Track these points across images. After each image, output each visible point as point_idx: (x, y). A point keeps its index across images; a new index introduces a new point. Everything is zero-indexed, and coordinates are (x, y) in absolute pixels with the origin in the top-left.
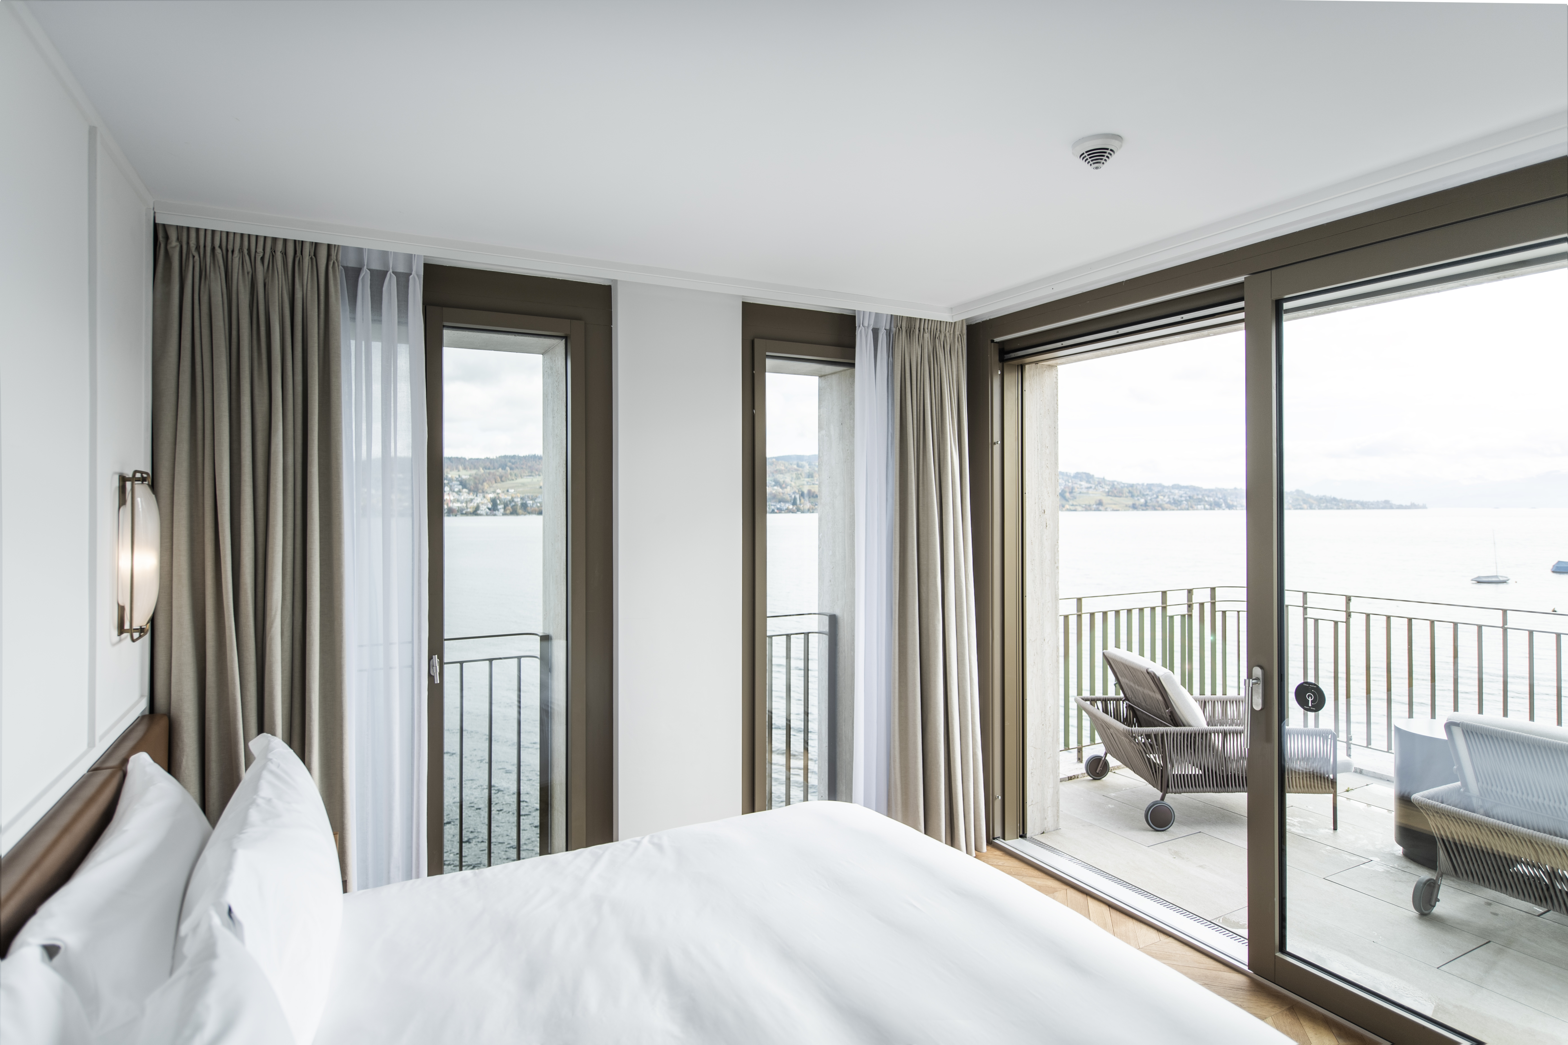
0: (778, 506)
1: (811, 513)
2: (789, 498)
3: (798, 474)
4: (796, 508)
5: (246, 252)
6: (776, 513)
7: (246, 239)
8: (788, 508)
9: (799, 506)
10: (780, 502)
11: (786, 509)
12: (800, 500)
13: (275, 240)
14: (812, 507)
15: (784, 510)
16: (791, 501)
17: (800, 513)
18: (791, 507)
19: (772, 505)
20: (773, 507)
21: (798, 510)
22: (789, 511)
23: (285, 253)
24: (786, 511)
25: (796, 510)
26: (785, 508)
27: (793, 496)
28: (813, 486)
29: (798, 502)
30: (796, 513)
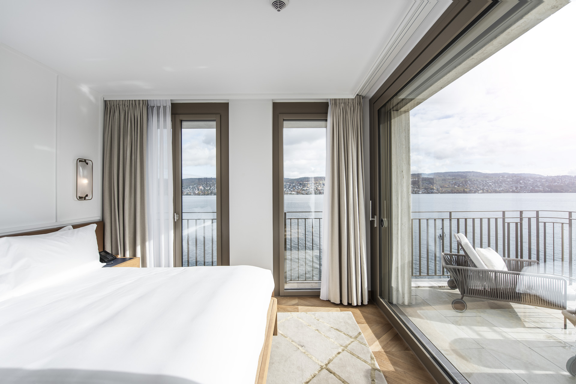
5: (123, 105)
7: (123, 101)
13: (130, 100)
23: (132, 104)
24: (434, 193)
25: (438, 193)
27: (437, 188)
28: (445, 184)
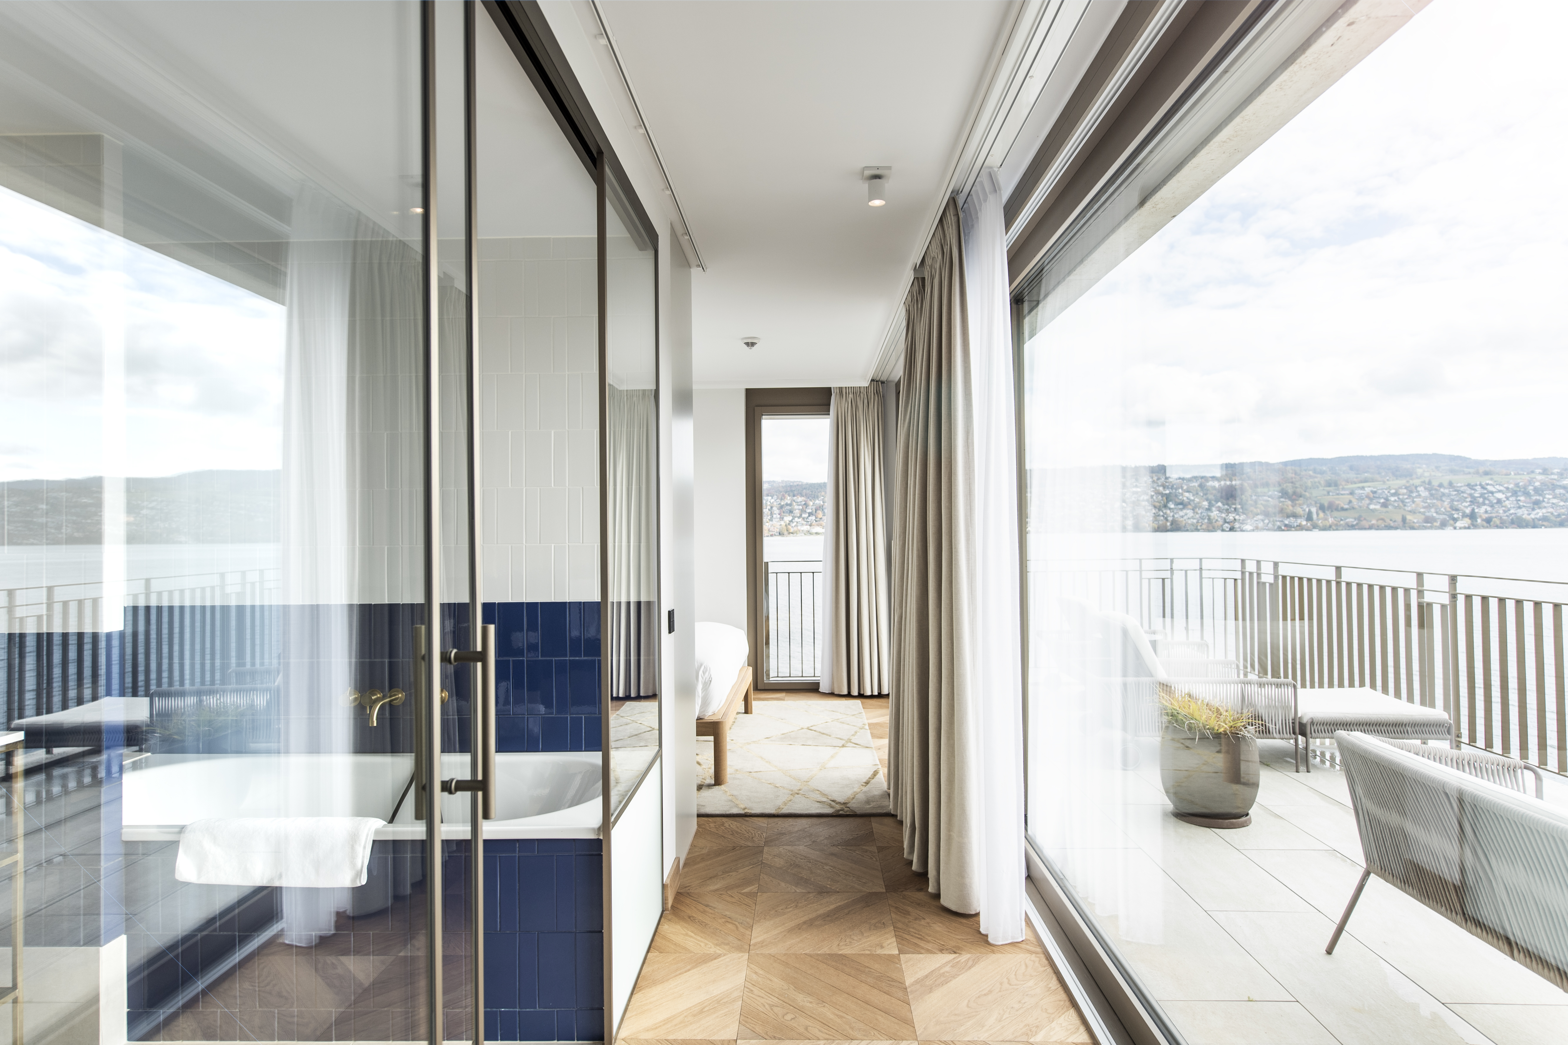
0: (1287, 522)
1: (1334, 530)
2: (1302, 513)
3: (1315, 483)
4: (1311, 525)
6: (1283, 530)
8: (1300, 524)
9: (1316, 522)
10: (1288, 517)
11: (1297, 526)
12: (1318, 514)
14: (1335, 522)
15: (1294, 527)
16: (1304, 516)
17: (1317, 530)
18: (1304, 523)
19: (1276, 521)
20: (1278, 523)
21: (1315, 527)
22: (1300, 528)
24: (1298, 528)
25: (1312, 527)
26: (1295, 524)
27: (1307, 510)
28: (1337, 497)
29: (1315, 516)
30: (1311, 530)
